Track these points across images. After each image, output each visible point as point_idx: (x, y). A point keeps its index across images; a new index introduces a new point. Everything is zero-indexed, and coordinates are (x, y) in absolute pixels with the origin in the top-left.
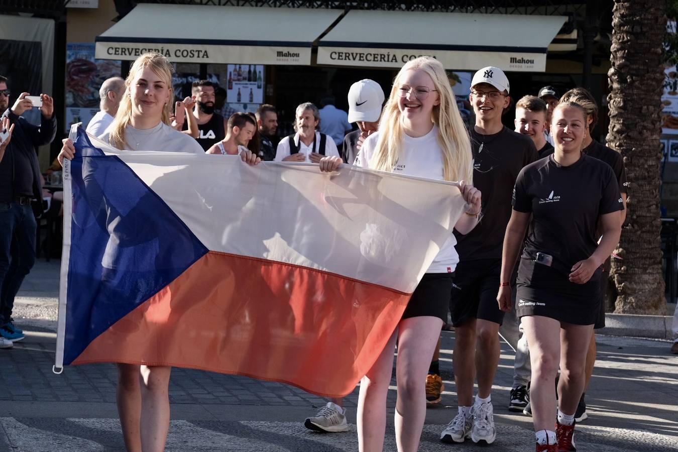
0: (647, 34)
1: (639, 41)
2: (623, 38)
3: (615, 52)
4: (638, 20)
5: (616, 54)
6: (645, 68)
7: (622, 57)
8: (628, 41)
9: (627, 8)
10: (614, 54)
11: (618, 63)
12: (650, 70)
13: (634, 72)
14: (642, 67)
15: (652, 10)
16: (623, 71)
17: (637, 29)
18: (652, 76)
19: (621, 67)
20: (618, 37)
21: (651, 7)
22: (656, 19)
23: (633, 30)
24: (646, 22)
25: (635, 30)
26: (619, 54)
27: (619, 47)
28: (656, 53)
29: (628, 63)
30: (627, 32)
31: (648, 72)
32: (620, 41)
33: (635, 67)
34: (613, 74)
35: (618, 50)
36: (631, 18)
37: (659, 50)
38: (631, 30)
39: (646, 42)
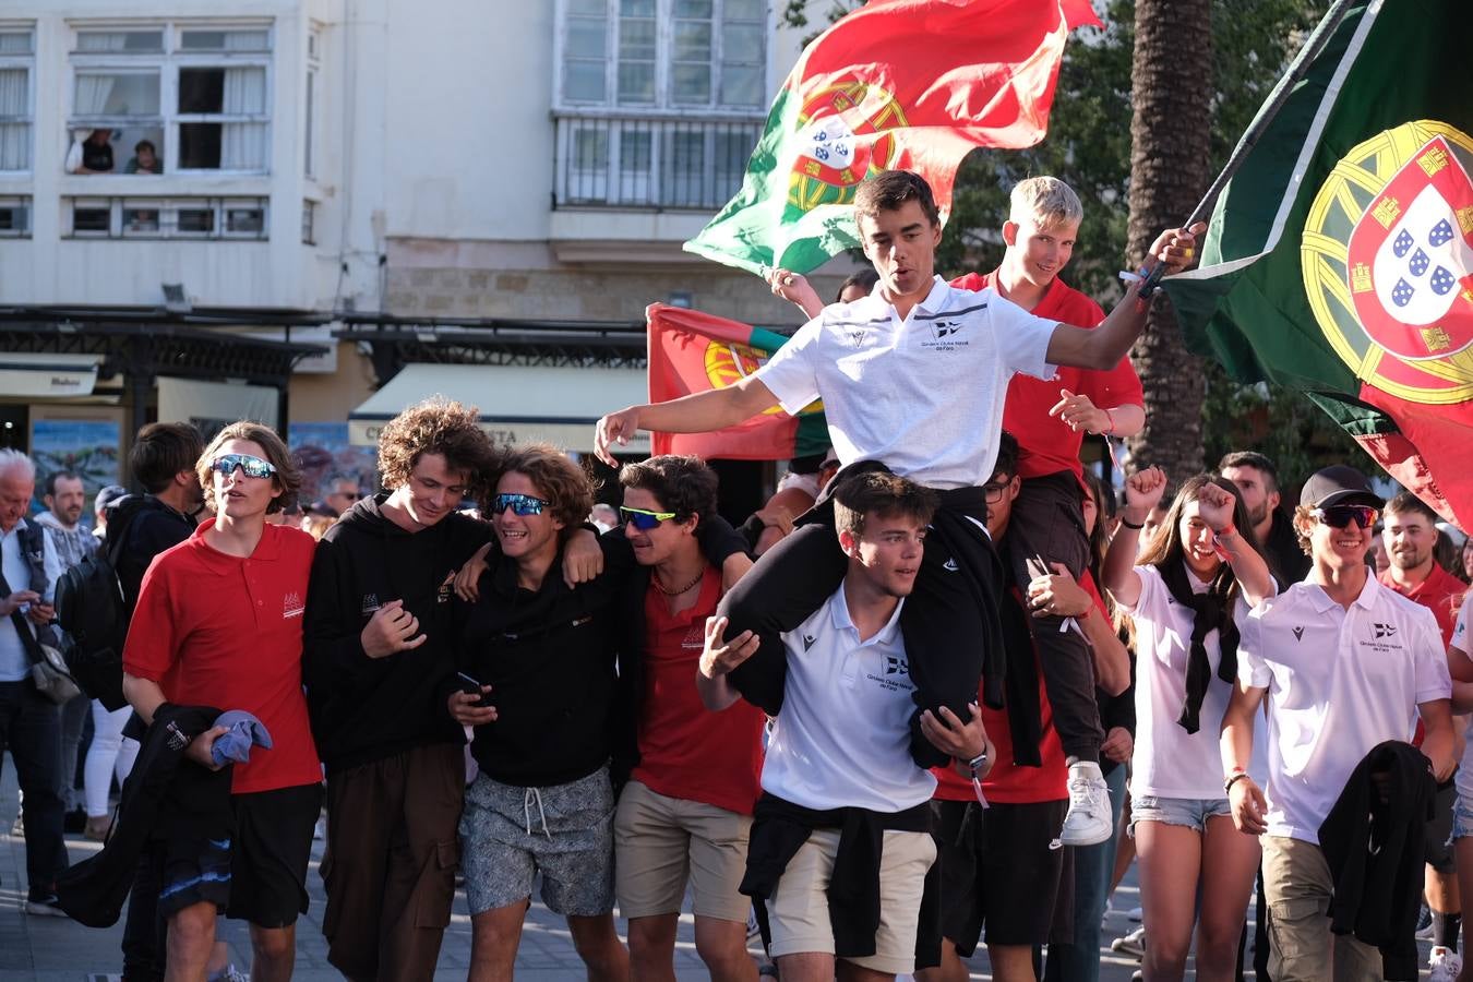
0: (1177, 404)
1: (1168, 415)
4: (1164, 386)
6: (1176, 452)
9: (1148, 367)
11: (1136, 446)
12: (1183, 455)
13: (1160, 460)
14: (1171, 452)
15: (1185, 369)
16: (1144, 458)
17: (1164, 397)
18: (1186, 464)
19: (1141, 452)
21: (1181, 366)
22: (1191, 382)
23: (1157, 396)
24: (1176, 386)
25: (1160, 398)
28: (1191, 432)
29: (1151, 446)
30: (1150, 402)
31: (1180, 458)
33: (1161, 451)
34: (1131, 462)
36: (1154, 380)
37: (1196, 427)
38: (1154, 398)
39: (1176, 415)
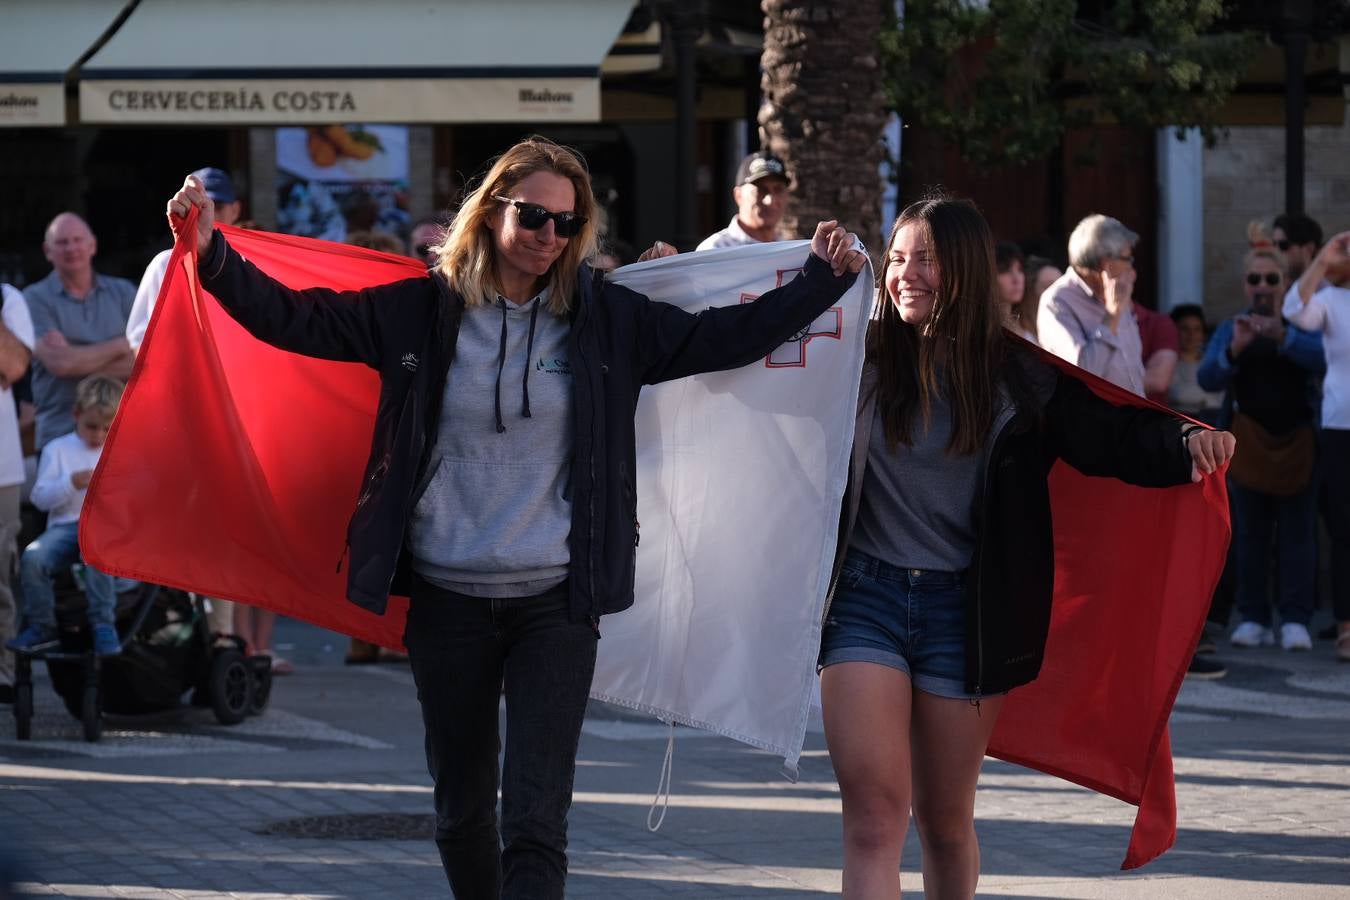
0: (842, 26)
1: (826, 42)
2: (791, 36)
3: (774, 68)
5: (776, 74)
6: (843, 101)
7: (791, 80)
8: (801, 42)
10: (771, 72)
11: (781, 92)
12: (853, 105)
13: (818, 112)
14: (833, 101)
16: (793, 110)
17: (821, 14)
18: (858, 118)
19: (788, 101)
20: (779, 34)
23: (811, 13)
25: (815, 18)
26: (783, 73)
27: (781, 56)
28: (864, 68)
29: (803, 92)
30: (798, 23)
31: (848, 110)
32: (785, 43)
33: (818, 100)
34: (773, 118)
35: (780, 63)
37: (871, 61)
38: (806, 17)
39: (840, 43)
